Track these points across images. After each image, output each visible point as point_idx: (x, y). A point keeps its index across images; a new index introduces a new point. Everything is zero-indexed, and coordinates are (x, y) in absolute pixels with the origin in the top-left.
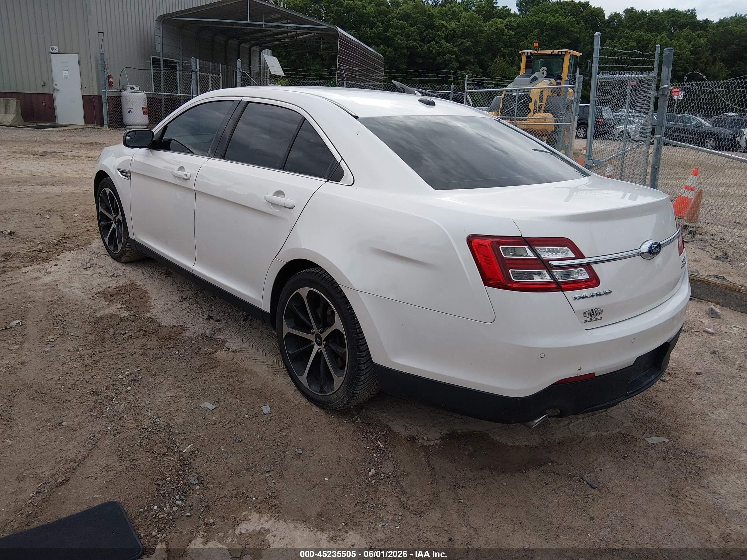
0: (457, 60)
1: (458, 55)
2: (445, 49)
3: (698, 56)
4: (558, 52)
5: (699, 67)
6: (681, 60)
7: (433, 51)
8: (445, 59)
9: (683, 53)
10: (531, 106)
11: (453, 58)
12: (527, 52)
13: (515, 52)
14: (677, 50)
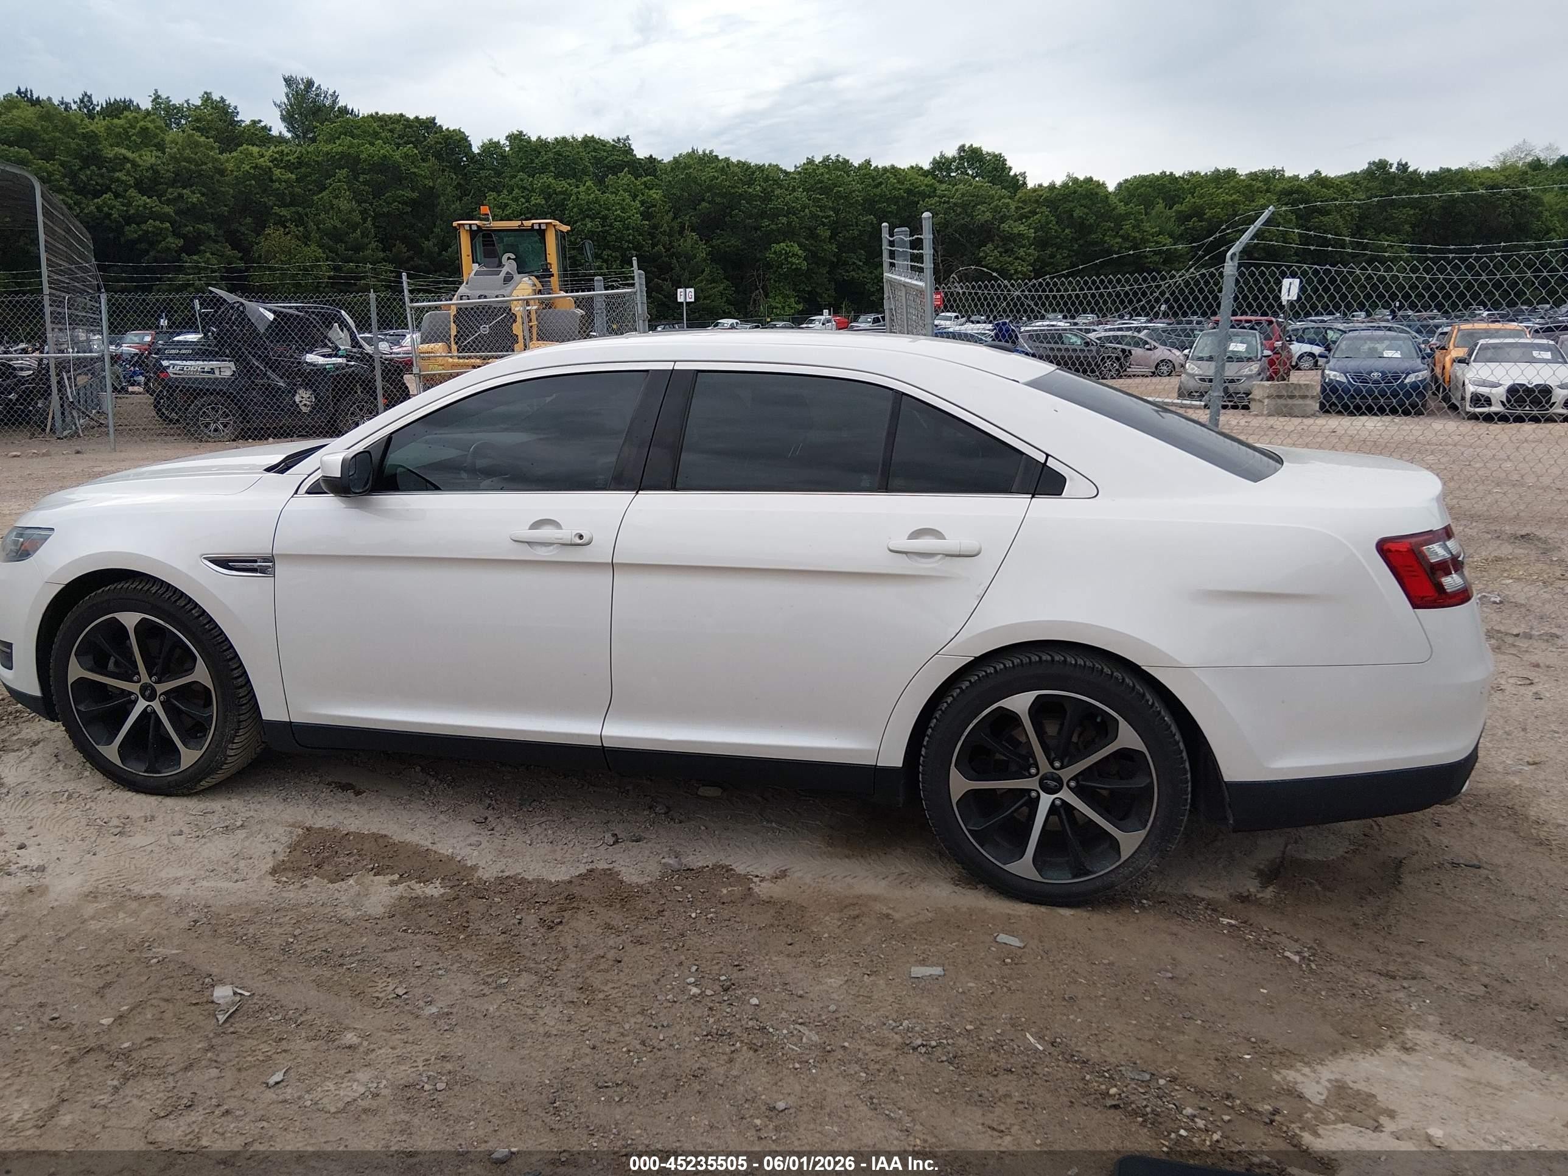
0: (176, 234)
1: (176, 221)
2: (141, 209)
3: (653, 221)
4: (533, 224)
5: (659, 241)
6: (628, 229)
7: (111, 214)
8: (147, 232)
9: (629, 217)
10: (517, 329)
11: (167, 229)
12: (470, 225)
13: (307, 215)
14: (619, 212)
